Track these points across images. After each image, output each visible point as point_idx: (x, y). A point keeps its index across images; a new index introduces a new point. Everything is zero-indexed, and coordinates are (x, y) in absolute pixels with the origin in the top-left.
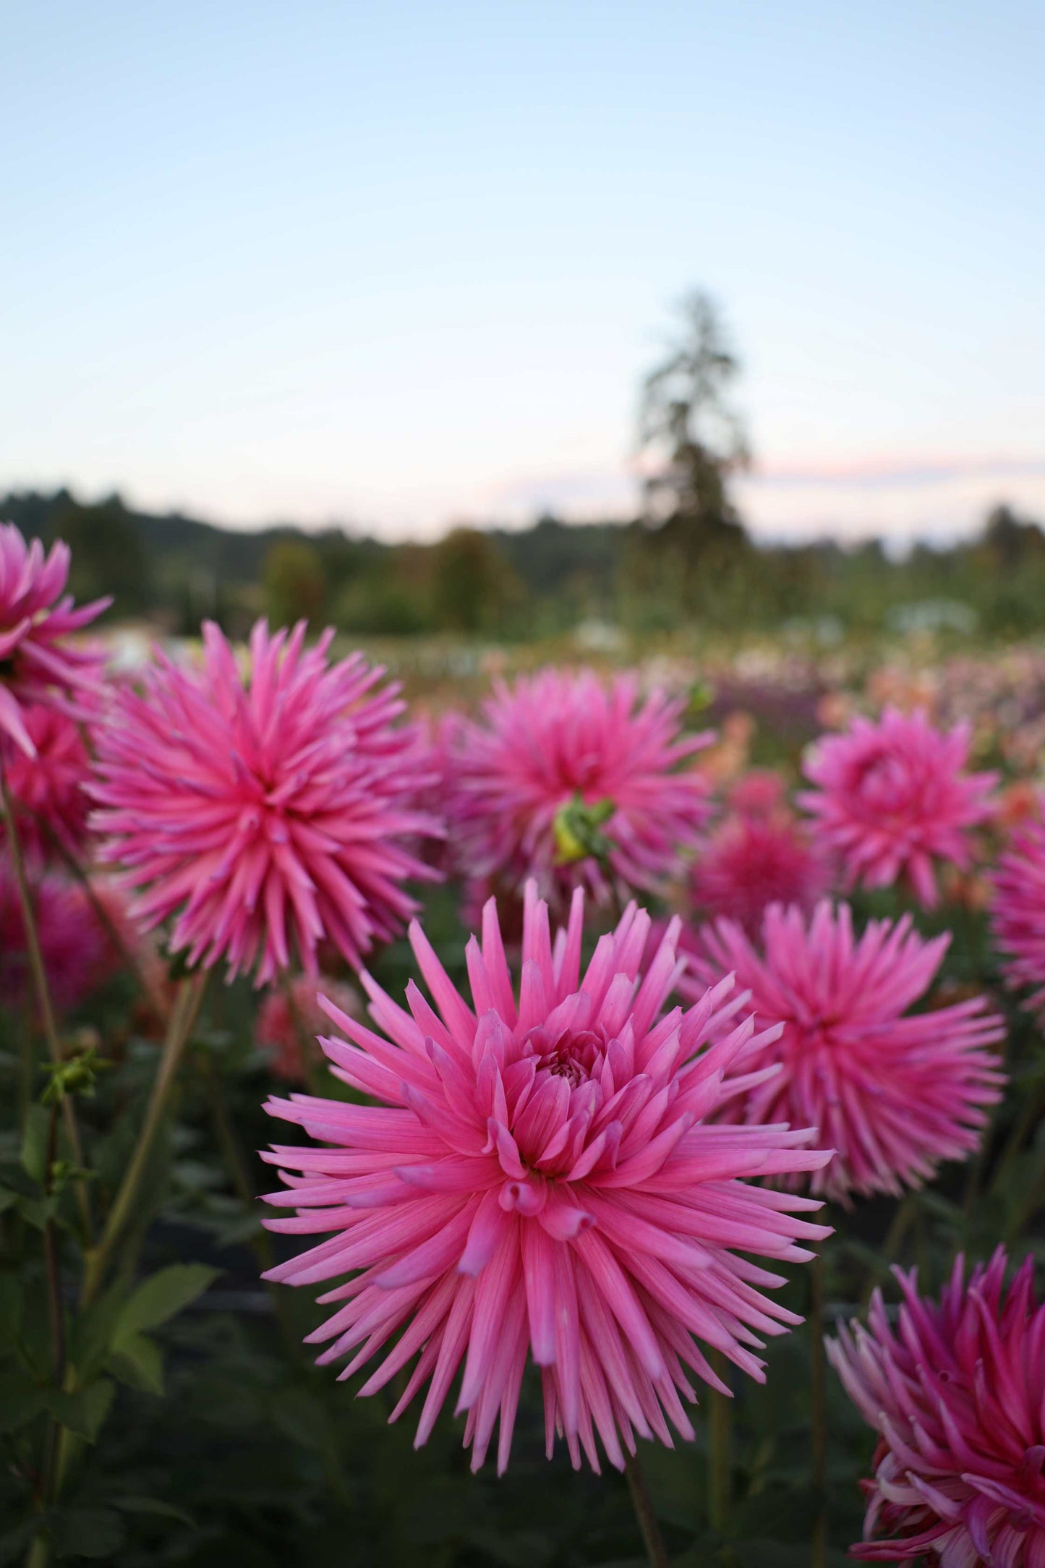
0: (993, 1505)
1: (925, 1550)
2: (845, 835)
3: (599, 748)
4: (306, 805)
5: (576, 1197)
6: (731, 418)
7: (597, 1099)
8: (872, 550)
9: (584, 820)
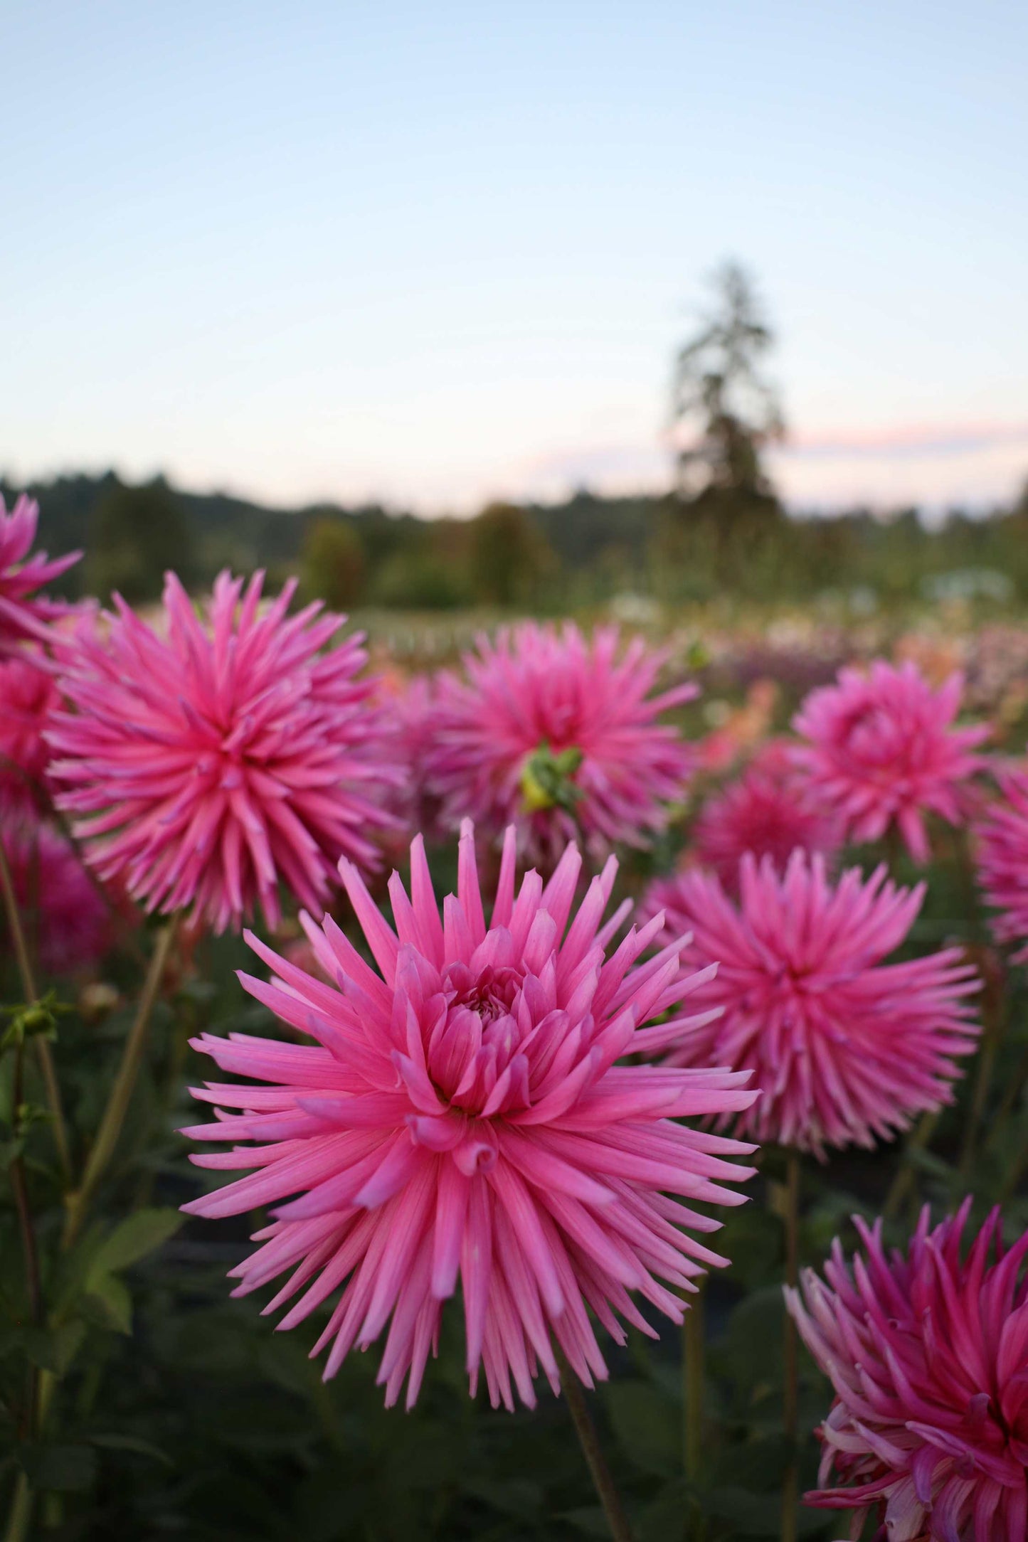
0: (942, 1455)
1: (877, 1499)
2: (834, 789)
3: (576, 700)
4: (261, 751)
5: (495, 1135)
6: (764, 390)
7: (512, 1035)
8: (908, 520)
9: (549, 768)
